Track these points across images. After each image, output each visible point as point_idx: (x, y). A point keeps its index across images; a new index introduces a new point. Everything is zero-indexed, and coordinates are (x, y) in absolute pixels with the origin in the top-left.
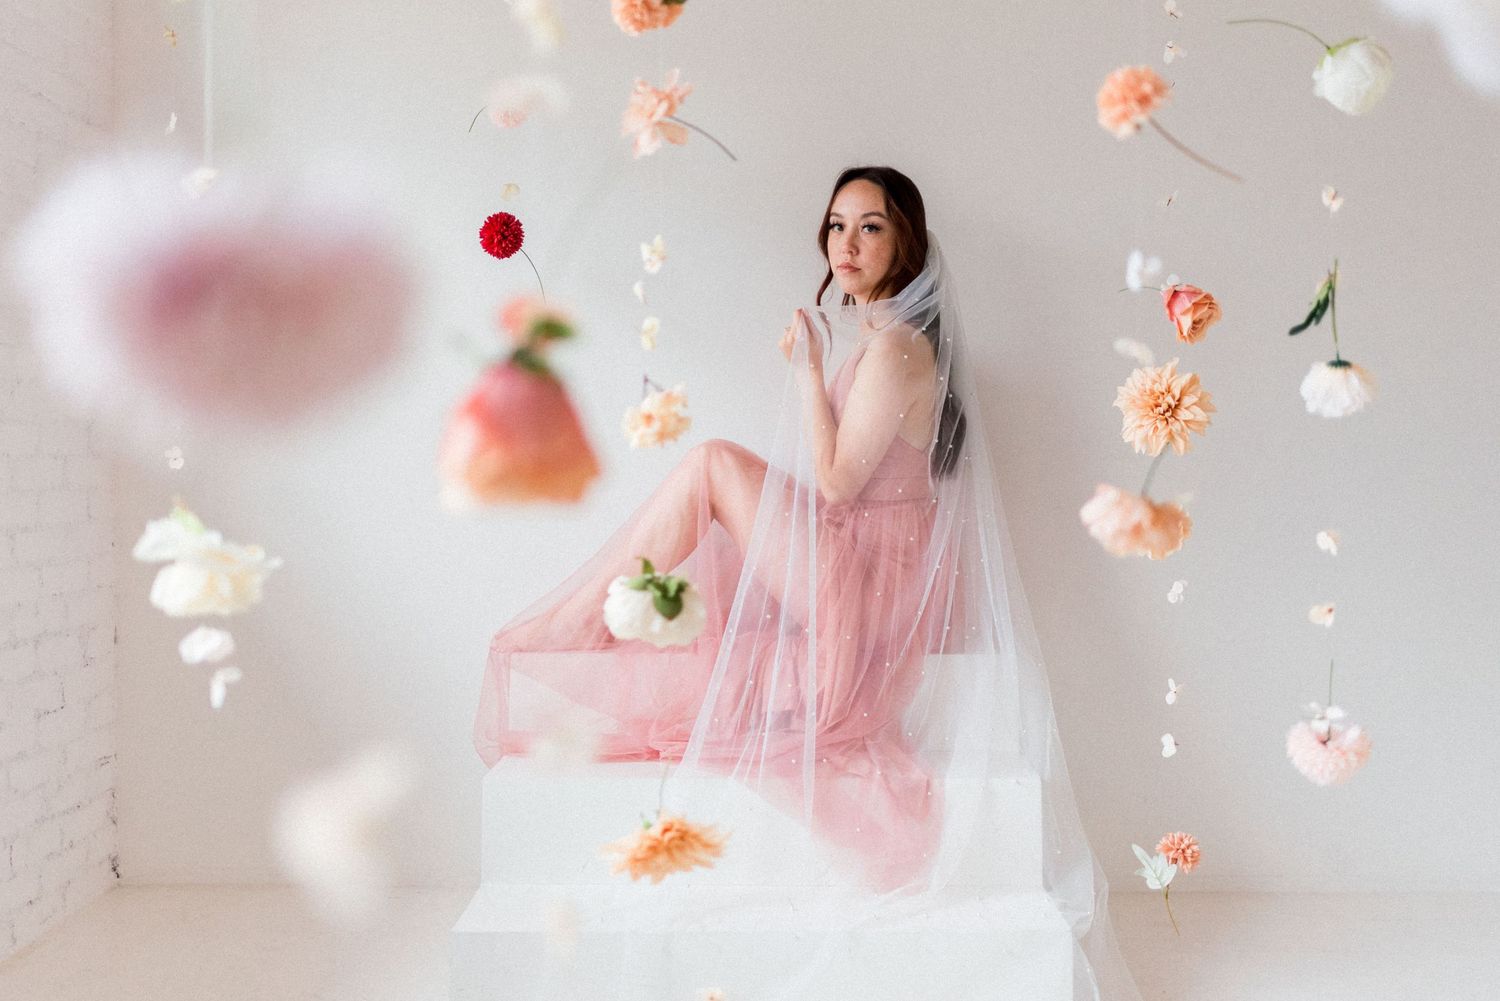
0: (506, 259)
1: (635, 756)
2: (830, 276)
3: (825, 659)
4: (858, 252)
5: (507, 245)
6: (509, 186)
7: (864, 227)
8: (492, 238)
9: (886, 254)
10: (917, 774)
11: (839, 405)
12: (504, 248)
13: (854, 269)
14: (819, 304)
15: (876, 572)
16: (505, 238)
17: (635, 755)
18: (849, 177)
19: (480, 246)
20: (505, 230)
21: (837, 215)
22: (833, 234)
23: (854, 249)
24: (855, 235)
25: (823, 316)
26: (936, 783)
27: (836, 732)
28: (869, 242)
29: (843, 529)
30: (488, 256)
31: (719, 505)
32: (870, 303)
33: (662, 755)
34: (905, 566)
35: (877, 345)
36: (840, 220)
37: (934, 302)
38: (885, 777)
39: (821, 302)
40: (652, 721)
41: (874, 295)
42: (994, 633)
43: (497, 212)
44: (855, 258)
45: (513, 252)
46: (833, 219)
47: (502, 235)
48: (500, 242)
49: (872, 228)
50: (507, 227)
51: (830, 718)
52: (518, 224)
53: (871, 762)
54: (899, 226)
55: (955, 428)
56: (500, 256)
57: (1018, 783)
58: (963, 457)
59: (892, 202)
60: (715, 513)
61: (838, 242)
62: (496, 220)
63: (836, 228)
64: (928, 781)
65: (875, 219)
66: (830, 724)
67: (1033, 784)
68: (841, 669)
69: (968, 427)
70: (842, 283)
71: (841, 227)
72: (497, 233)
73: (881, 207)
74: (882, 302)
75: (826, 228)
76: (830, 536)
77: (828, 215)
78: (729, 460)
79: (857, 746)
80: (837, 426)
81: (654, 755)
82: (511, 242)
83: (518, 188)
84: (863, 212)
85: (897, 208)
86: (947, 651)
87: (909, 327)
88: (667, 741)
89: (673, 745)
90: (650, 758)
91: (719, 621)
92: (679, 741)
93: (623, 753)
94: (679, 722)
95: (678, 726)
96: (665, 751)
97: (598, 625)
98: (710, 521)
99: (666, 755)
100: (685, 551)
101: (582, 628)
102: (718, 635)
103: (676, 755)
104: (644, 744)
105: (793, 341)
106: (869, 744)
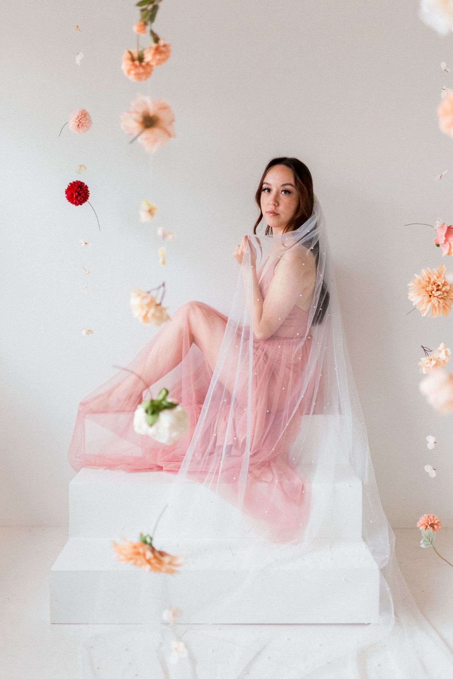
0: (80, 206)
1: (151, 469)
2: (261, 216)
4: (278, 205)
5: (81, 199)
6: (81, 166)
7: (282, 191)
8: (72, 195)
9: (293, 207)
10: (297, 481)
11: (265, 288)
12: (79, 200)
13: (275, 214)
14: (255, 234)
16: (79, 194)
17: (150, 468)
18: (275, 162)
19: (66, 199)
20: (80, 191)
21: (267, 184)
22: (264, 195)
23: (277, 203)
24: (277, 196)
25: (258, 241)
26: (307, 486)
27: (256, 457)
28: (284, 199)
30: (70, 204)
31: (194, 334)
32: (284, 234)
33: (164, 468)
34: (294, 372)
35: (288, 257)
36: (269, 187)
37: (316, 234)
38: (280, 483)
39: (256, 233)
40: (159, 450)
41: (286, 229)
42: (339, 405)
43: (75, 180)
44: (277, 208)
45: (84, 202)
46: (264, 186)
47: (78, 193)
48: (77, 197)
49: (287, 192)
50: (81, 188)
52: (86, 187)
53: (273, 474)
54: (301, 191)
55: (324, 299)
56: (77, 204)
57: (350, 486)
58: (327, 315)
59: (298, 178)
60: (193, 339)
61: (267, 199)
62: (75, 185)
63: (266, 191)
64: (303, 486)
65: (288, 187)
67: (358, 486)
69: (330, 299)
70: (268, 220)
71: (269, 190)
72: (76, 191)
73: (292, 181)
74: (290, 233)
75: (260, 190)
77: (262, 184)
78: (198, 311)
79: (267, 465)
80: (264, 300)
81: (160, 468)
82: (83, 197)
83: (85, 167)
84: (282, 183)
85: (300, 181)
86: (314, 414)
87: (304, 247)
88: (168, 461)
89: (171, 464)
90: (158, 470)
91: (194, 396)
92: (173, 461)
93: (144, 468)
94: (173, 451)
95: (172, 453)
96: (166, 467)
97: (133, 398)
98: (190, 344)
99: (167, 469)
100: (178, 360)
101: (125, 400)
102: (193, 404)
103: (174, 469)
104: (155, 463)
105: (242, 253)
106: (272, 464)
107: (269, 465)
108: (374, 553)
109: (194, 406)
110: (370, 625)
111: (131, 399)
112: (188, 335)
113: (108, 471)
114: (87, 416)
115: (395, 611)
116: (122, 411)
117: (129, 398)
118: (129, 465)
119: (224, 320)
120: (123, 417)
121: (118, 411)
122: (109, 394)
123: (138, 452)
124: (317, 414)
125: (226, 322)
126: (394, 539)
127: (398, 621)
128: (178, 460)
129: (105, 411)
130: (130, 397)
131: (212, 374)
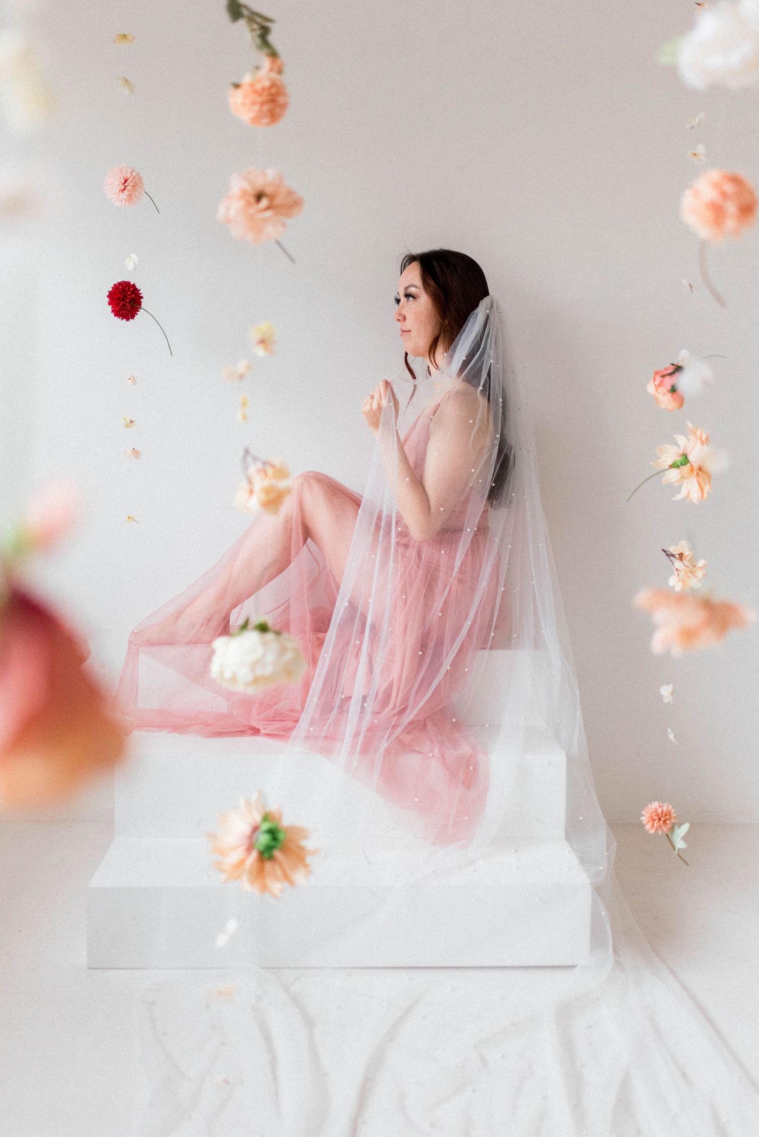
0: (127, 320)
1: (242, 733)
3: (394, 655)
12: (126, 312)
15: (437, 585)
17: (240, 731)
27: (404, 714)
29: (410, 549)
31: (310, 525)
33: (263, 731)
40: (255, 702)
43: (121, 281)
51: (397, 705)
52: (138, 291)
53: (431, 740)
56: (125, 318)
60: (307, 533)
66: (397, 709)
68: (407, 662)
76: (400, 555)
78: (317, 489)
79: (420, 726)
81: (256, 731)
82: (132, 307)
86: (491, 648)
88: (268, 721)
89: (271, 724)
90: (252, 734)
91: (309, 619)
92: (276, 721)
93: (230, 730)
94: (276, 703)
95: (275, 707)
96: (265, 729)
97: (215, 622)
98: (303, 540)
99: (267, 732)
100: (282, 563)
101: (202, 625)
102: (307, 632)
103: (276, 733)
104: (247, 724)
105: (380, 408)
106: (430, 726)
107: (425, 726)
108: (582, 860)
109: (309, 635)
110: (576, 968)
111: (210, 623)
112: (300, 527)
113: (175, 734)
114: (141, 649)
115: (614, 947)
116: (195, 642)
117: (208, 623)
118: (207, 725)
119: (356, 502)
120: (198, 652)
121: (189, 643)
122: (178, 615)
123: (221, 706)
124: (497, 649)
125: (359, 506)
126: (615, 845)
127: (618, 963)
128: (283, 719)
129: (169, 642)
130: (209, 621)
131: (338, 587)
